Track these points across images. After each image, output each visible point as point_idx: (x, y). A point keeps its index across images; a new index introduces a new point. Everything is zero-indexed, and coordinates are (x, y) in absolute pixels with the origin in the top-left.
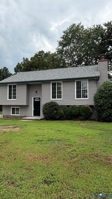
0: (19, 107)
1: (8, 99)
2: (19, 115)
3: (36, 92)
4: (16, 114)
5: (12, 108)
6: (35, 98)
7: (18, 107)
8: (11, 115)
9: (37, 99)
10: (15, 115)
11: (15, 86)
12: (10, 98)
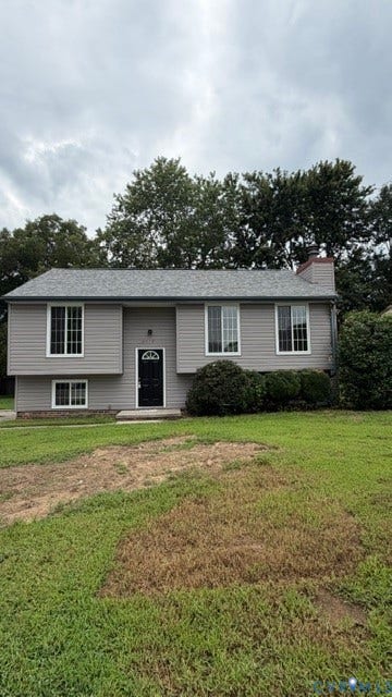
0: (86, 381)
1: (49, 355)
2: (85, 407)
3: (150, 332)
4: (73, 403)
5: (57, 385)
6: (143, 351)
7: (81, 381)
8: (54, 407)
9: (149, 354)
10: (70, 407)
11: (76, 312)
12: (56, 349)
